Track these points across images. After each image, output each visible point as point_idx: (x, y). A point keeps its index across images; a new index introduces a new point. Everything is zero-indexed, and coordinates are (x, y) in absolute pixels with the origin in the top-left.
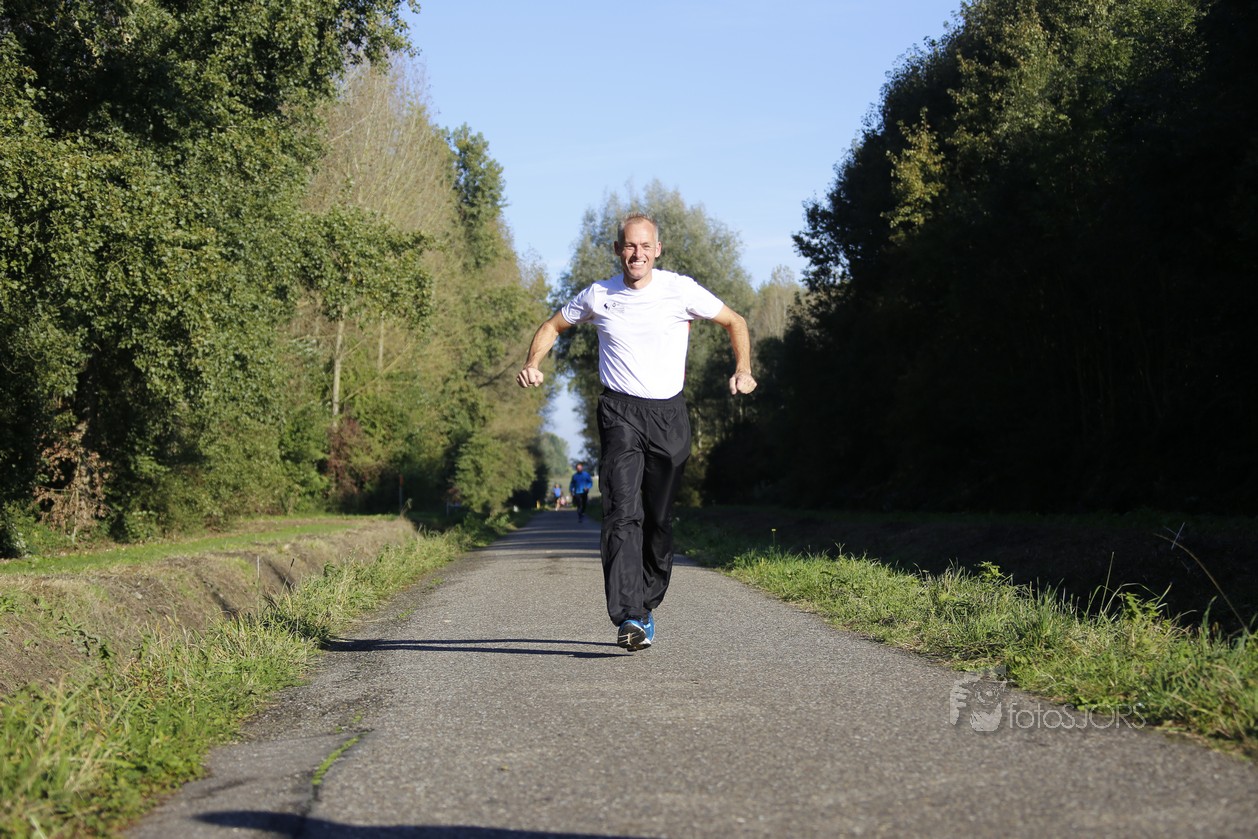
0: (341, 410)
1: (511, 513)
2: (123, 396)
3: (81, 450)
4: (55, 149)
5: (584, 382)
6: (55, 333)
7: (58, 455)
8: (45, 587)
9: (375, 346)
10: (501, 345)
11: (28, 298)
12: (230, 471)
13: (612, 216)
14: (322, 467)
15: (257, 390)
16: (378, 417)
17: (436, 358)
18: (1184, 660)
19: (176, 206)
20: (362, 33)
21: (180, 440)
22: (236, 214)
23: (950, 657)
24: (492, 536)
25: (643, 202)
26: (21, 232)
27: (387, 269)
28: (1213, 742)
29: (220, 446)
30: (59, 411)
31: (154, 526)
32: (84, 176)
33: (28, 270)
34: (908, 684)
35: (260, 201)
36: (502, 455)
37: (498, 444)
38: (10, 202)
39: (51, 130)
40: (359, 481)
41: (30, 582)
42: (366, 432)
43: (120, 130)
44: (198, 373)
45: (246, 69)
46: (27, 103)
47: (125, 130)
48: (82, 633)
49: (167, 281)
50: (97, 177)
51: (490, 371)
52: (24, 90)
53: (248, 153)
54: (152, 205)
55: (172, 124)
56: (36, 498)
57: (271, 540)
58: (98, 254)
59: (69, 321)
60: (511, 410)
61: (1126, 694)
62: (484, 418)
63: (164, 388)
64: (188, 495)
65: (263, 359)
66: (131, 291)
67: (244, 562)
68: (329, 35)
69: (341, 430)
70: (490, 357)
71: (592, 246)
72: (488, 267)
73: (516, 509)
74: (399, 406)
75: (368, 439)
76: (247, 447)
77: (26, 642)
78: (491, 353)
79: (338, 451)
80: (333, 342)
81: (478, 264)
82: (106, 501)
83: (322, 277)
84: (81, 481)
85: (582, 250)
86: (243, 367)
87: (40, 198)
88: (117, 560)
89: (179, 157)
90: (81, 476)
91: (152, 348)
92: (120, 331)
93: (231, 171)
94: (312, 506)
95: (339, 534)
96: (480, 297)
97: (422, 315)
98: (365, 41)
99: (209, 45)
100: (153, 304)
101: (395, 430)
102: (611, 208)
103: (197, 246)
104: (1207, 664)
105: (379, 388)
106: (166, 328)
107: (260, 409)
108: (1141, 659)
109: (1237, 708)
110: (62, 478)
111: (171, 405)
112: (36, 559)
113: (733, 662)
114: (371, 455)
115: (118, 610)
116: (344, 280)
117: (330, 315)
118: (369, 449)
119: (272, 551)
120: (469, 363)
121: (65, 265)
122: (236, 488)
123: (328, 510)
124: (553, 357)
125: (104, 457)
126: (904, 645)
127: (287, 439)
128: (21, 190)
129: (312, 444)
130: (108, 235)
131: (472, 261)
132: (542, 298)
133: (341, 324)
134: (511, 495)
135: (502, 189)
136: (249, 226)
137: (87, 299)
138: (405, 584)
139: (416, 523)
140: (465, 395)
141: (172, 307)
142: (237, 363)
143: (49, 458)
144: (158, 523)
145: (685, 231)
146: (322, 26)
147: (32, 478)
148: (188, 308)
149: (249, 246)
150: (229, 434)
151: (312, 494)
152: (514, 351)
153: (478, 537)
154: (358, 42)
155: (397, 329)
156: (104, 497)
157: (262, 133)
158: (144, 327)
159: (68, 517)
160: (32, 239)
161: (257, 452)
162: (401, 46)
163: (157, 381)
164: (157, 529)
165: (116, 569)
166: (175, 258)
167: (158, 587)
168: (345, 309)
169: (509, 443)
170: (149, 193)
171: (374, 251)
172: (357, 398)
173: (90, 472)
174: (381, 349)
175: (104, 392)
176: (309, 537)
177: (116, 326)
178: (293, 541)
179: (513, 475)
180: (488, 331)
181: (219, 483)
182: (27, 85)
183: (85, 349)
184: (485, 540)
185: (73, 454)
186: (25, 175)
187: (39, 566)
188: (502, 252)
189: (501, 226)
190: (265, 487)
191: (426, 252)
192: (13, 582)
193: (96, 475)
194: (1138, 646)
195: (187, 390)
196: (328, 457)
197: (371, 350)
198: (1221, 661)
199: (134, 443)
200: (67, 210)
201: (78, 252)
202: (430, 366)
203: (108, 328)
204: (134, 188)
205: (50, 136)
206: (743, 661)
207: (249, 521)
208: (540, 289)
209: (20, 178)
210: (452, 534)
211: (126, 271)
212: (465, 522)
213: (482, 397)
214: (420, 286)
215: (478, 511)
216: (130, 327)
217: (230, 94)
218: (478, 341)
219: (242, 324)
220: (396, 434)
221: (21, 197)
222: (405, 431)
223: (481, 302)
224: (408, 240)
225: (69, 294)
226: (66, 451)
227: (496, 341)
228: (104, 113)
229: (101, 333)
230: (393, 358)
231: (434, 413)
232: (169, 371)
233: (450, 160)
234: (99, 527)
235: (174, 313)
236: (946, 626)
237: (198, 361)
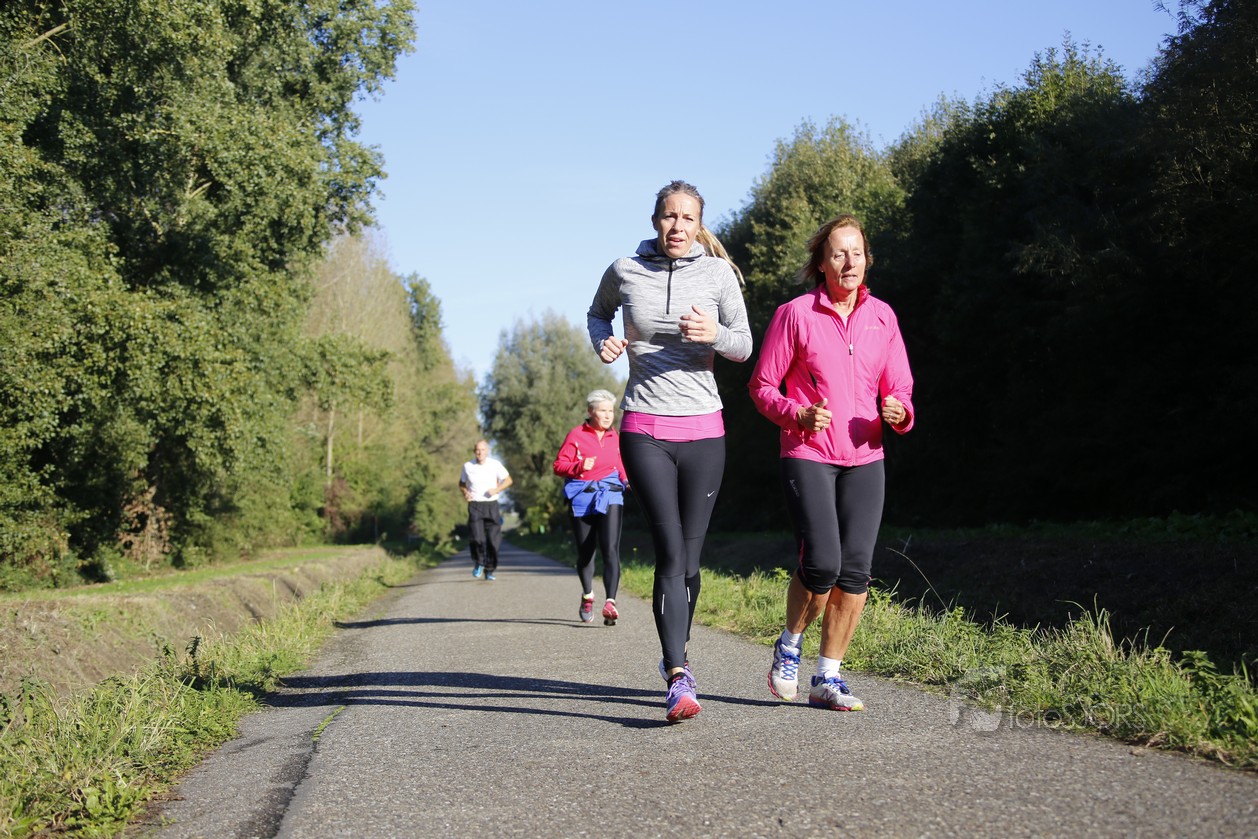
0: (333, 472)
1: (454, 541)
2: (180, 467)
3: (152, 506)
4: (131, 299)
5: (502, 448)
6: (132, 425)
7: (136, 510)
8: (128, 603)
9: (356, 427)
10: (444, 424)
11: (113, 402)
12: (255, 518)
13: (519, 333)
14: (321, 512)
15: (273, 462)
16: (360, 477)
17: (399, 434)
18: (908, 631)
19: (216, 335)
20: (345, 213)
21: (221, 497)
22: (257, 339)
23: (755, 635)
24: (440, 558)
25: (541, 323)
26: (108, 356)
27: (363, 375)
28: (926, 687)
29: (249, 500)
30: (135, 479)
31: (203, 557)
32: (150, 317)
33: (113, 382)
34: (726, 655)
35: (273, 330)
36: (447, 501)
37: (444, 493)
38: (101, 336)
39: (128, 286)
40: (347, 521)
41: (117, 599)
42: (351, 487)
43: (177, 284)
44: (231, 450)
45: (265, 239)
46: (111, 268)
47: (180, 283)
48: (154, 635)
49: (209, 387)
50: (159, 317)
51: (437, 442)
52: (109, 259)
53: (266, 297)
54: (198, 336)
55: (212, 277)
56: (120, 540)
57: (285, 565)
58: (161, 370)
59: (142, 416)
60: (452, 470)
61: (871, 657)
62: (434, 476)
63: (208, 462)
64: (227, 535)
65: (277, 441)
66: (185, 395)
67: (267, 581)
68: (322, 215)
69: (333, 486)
70: (437, 433)
71: (506, 354)
72: (434, 371)
73: (457, 538)
74: (373, 468)
75: (353, 493)
76: (268, 501)
77: (115, 642)
78: (437, 431)
79: (331, 501)
80: (327, 426)
81: (426, 368)
82: (169, 541)
83: (317, 382)
84: (151, 527)
85: (499, 357)
86: (263, 446)
87: (121, 333)
88: (178, 582)
89: (218, 301)
90: (151, 523)
91: (200, 434)
92: (178, 423)
93: (253, 310)
94: (314, 540)
95: (333, 560)
96: (429, 391)
97: (387, 405)
98: (346, 220)
99: (240, 224)
100: (200, 404)
101: (371, 486)
102: (519, 328)
103: (230, 363)
104: (923, 634)
105: (360, 456)
106: (209, 420)
107: (275, 475)
108: (881, 632)
109: (941, 663)
110: (139, 525)
111: (213, 474)
112: (121, 583)
113: (607, 644)
114: (355, 503)
115: (179, 618)
116: (333, 383)
117: (324, 407)
118: (353, 500)
119: (286, 573)
120: (422, 437)
121: (137, 379)
122: (260, 529)
123: (326, 543)
124: (482, 431)
125: (168, 510)
126: (725, 627)
127: (296, 494)
128: (107, 328)
129: (313, 496)
130: (168, 356)
131: (422, 366)
132: (472, 390)
133: (332, 414)
134: (453, 528)
135: (440, 316)
136: (267, 346)
137: (153, 401)
138: (379, 594)
139: (388, 549)
140: (420, 460)
141: (212, 405)
142: (259, 443)
143: (129, 512)
144: (207, 555)
145: (570, 343)
146: (317, 209)
147: (118, 526)
148: (224, 406)
149: (266, 360)
150: (255, 492)
151: (314, 531)
152: (454, 428)
153: (431, 559)
154: (341, 220)
155: (372, 416)
156: (168, 538)
157: (275, 283)
158: (193, 419)
159: (143, 552)
160: (115, 361)
161: (274, 503)
162: (371, 222)
163: (203, 457)
164: (205, 559)
165: (177, 589)
166: (214, 371)
167: (207, 601)
168: (334, 403)
169: (451, 492)
170: (197, 327)
171: (353, 362)
172: (344, 465)
173: (158, 521)
174: (360, 429)
175: (168, 465)
176: (313, 562)
177: (174, 418)
178: (301, 565)
179: (454, 514)
180: (435, 414)
181: (248, 526)
182: (111, 255)
183: (153, 434)
184: (436, 561)
185: (146, 509)
186: (110, 317)
187: (124, 588)
188: (442, 360)
189: (442, 342)
190: (281, 528)
191: (390, 363)
192: (105, 600)
193: (162, 523)
194: (879, 622)
195: (224, 462)
196: (324, 505)
197: (353, 430)
198: (931, 631)
199: (188, 499)
200: (138, 341)
201: (146, 368)
202: (395, 440)
203: (168, 420)
204: (187, 324)
205: (128, 290)
206: (613, 643)
207: (270, 552)
208: (471, 384)
209: (107, 319)
210: (413, 557)
211: (181, 382)
212: (422, 549)
213: (432, 460)
214: (386, 386)
215: (431, 540)
216: (183, 420)
217: (253, 257)
218: (428, 421)
219: (262, 417)
220: (372, 488)
221: (107, 332)
222: (378, 486)
223: (429, 395)
224: (377, 355)
225: (141, 398)
226: (141, 507)
227: (440, 421)
228: (166, 273)
229: (165, 424)
230: (368, 436)
231: (398, 473)
232: (211, 450)
233: (405, 297)
234: (165, 560)
235: (214, 410)
236: (752, 614)
237: (231, 443)
